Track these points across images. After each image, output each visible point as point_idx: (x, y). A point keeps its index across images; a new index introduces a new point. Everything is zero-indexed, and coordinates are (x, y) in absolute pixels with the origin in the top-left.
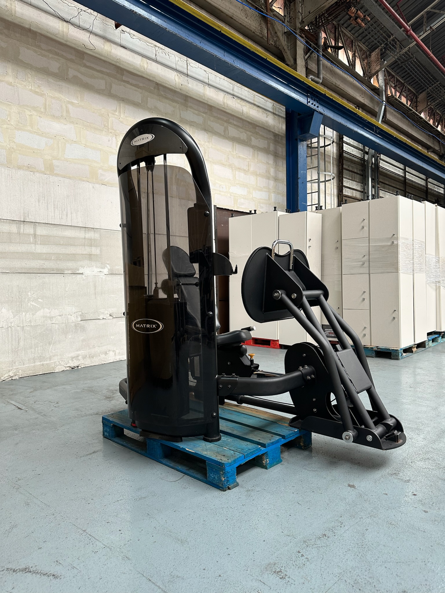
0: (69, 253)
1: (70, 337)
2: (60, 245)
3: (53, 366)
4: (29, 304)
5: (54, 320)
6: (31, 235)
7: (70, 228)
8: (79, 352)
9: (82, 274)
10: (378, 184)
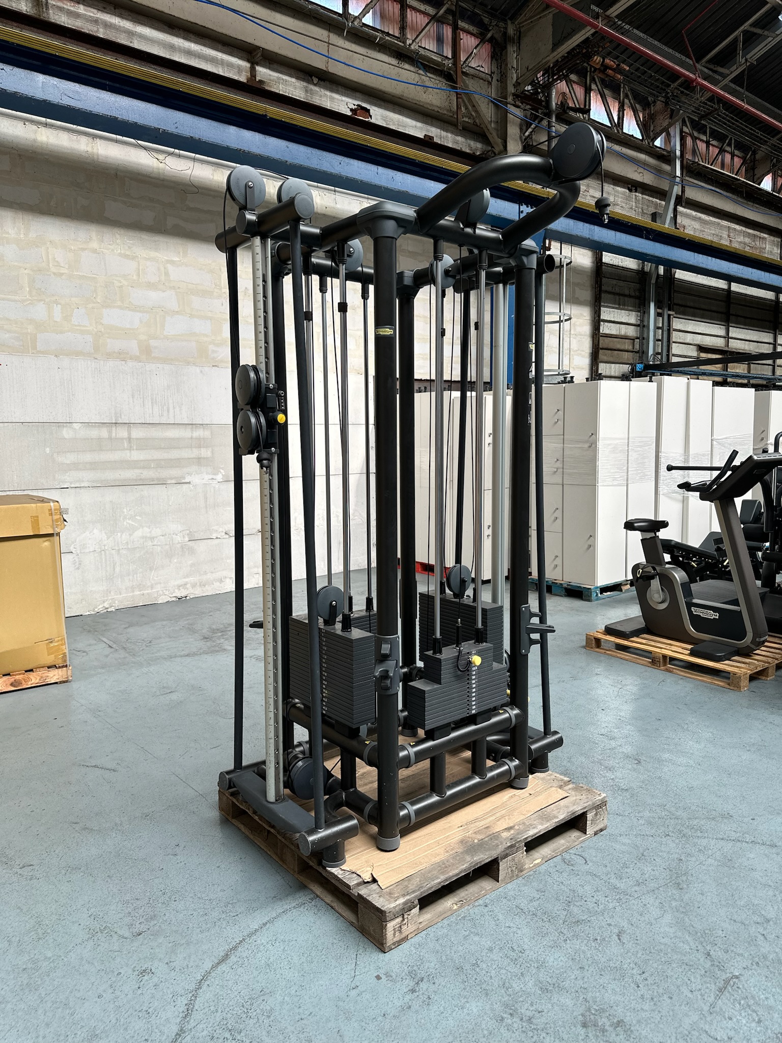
0: (173, 458)
1: (175, 561)
2: (161, 448)
3: (156, 595)
4: (125, 523)
5: (156, 541)
6: (126, 439)
7: (173, 426)
8: (187, 580)
9: (189, 483)
10: (669, 310)
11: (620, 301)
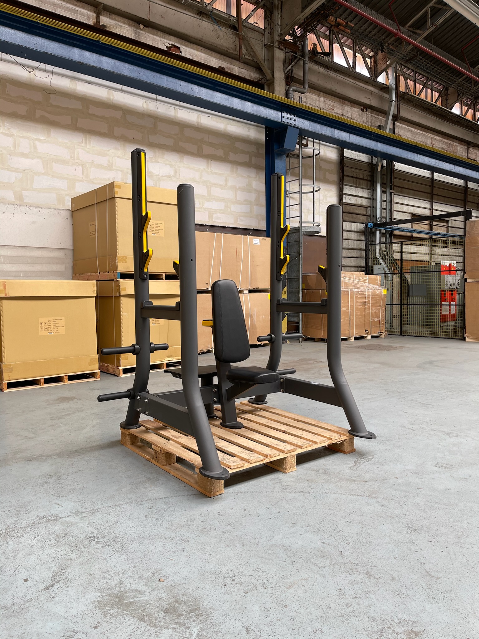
0: (36, 270)
2: (28, 263)
7: (37, 249)
10: (391, 189)
11: (357, 182)
